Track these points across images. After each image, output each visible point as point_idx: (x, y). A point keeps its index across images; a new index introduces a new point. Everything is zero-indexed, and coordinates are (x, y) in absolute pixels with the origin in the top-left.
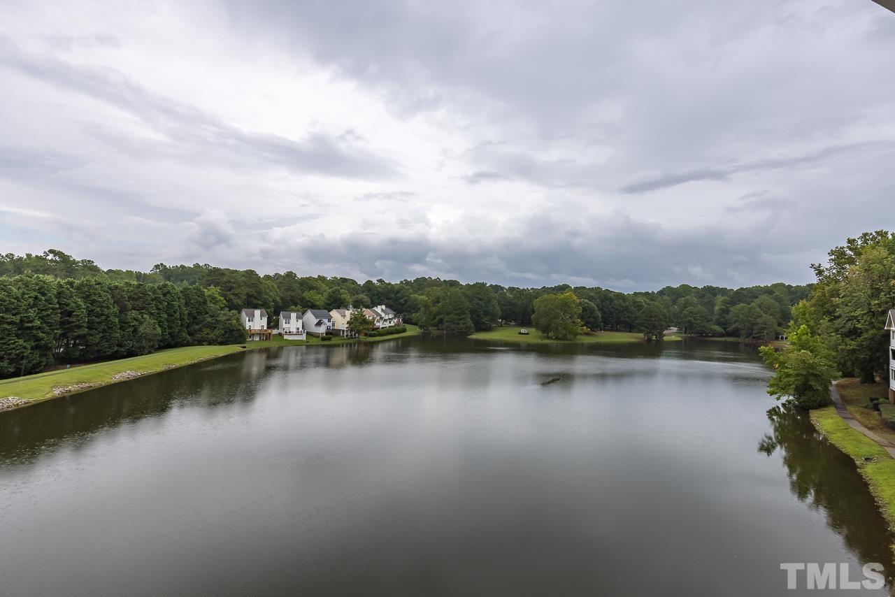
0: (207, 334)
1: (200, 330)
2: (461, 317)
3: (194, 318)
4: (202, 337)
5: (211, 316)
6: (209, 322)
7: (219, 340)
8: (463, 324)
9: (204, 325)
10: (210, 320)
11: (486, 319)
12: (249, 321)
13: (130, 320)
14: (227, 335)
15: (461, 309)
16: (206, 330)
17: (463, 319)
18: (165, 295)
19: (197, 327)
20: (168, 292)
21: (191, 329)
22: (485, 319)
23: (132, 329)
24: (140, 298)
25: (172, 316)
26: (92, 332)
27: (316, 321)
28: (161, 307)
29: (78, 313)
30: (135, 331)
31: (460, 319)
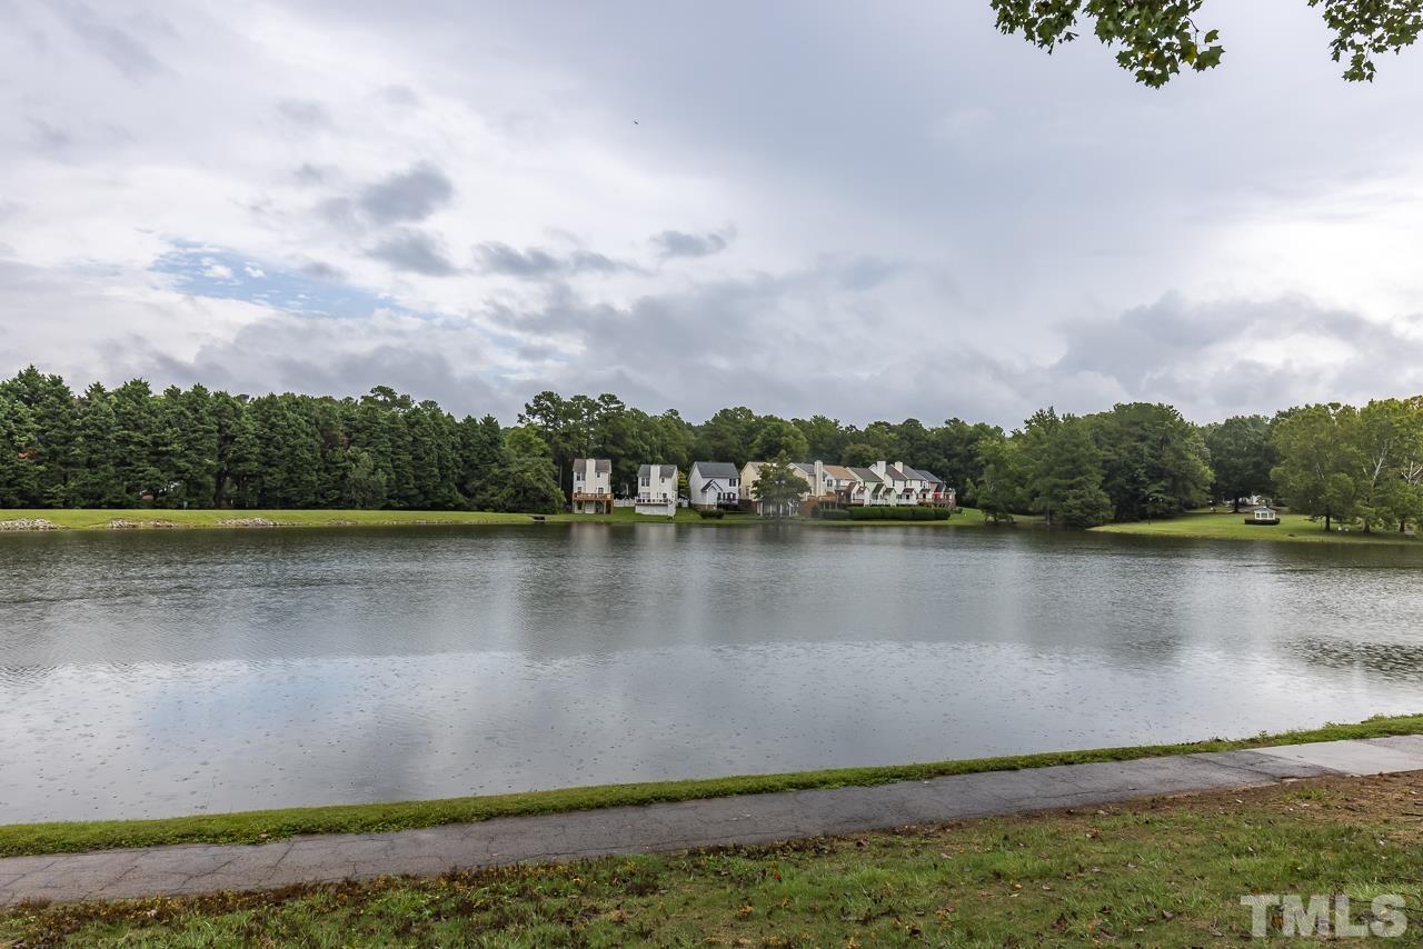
0: (493, 495)
1: (483, 488)
2: (1073, 481)
3: (473, 467)
4: (484, 501)
5: (501, 466)
6: (497, 476)
7: (508, 504)
8: (1076, 498)
9: (488, 480)
10: (496, 471)
11: (1155, 487)
12: (578, 479)
13: (340, 459)
14: (520, 498)
15: (1073, 461)
16: (492, 489)
17: (1080, 484)
18: (412, 426)
19: (477, 483)
20: (418, 422)
21: (468, 487)
22: (1152, 490)
23: (339, 473)
24: (366, 428)
25: (421, 459)
26: (270, 470)
27: (704, 482)
28: (400, 443)
29: (241, 440)
30: (344, 476)
31: (1071, 487)
